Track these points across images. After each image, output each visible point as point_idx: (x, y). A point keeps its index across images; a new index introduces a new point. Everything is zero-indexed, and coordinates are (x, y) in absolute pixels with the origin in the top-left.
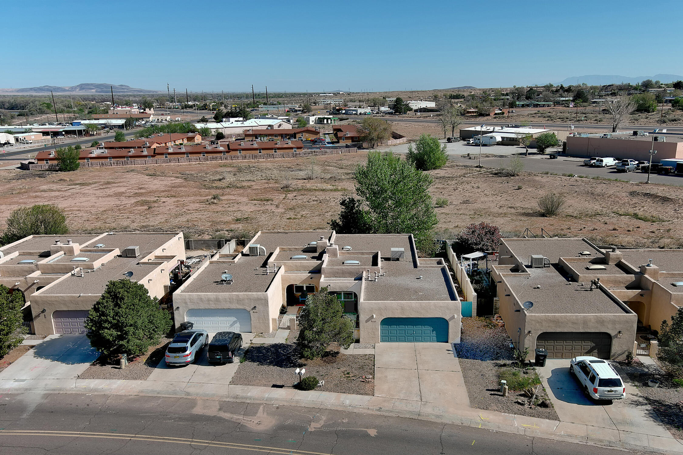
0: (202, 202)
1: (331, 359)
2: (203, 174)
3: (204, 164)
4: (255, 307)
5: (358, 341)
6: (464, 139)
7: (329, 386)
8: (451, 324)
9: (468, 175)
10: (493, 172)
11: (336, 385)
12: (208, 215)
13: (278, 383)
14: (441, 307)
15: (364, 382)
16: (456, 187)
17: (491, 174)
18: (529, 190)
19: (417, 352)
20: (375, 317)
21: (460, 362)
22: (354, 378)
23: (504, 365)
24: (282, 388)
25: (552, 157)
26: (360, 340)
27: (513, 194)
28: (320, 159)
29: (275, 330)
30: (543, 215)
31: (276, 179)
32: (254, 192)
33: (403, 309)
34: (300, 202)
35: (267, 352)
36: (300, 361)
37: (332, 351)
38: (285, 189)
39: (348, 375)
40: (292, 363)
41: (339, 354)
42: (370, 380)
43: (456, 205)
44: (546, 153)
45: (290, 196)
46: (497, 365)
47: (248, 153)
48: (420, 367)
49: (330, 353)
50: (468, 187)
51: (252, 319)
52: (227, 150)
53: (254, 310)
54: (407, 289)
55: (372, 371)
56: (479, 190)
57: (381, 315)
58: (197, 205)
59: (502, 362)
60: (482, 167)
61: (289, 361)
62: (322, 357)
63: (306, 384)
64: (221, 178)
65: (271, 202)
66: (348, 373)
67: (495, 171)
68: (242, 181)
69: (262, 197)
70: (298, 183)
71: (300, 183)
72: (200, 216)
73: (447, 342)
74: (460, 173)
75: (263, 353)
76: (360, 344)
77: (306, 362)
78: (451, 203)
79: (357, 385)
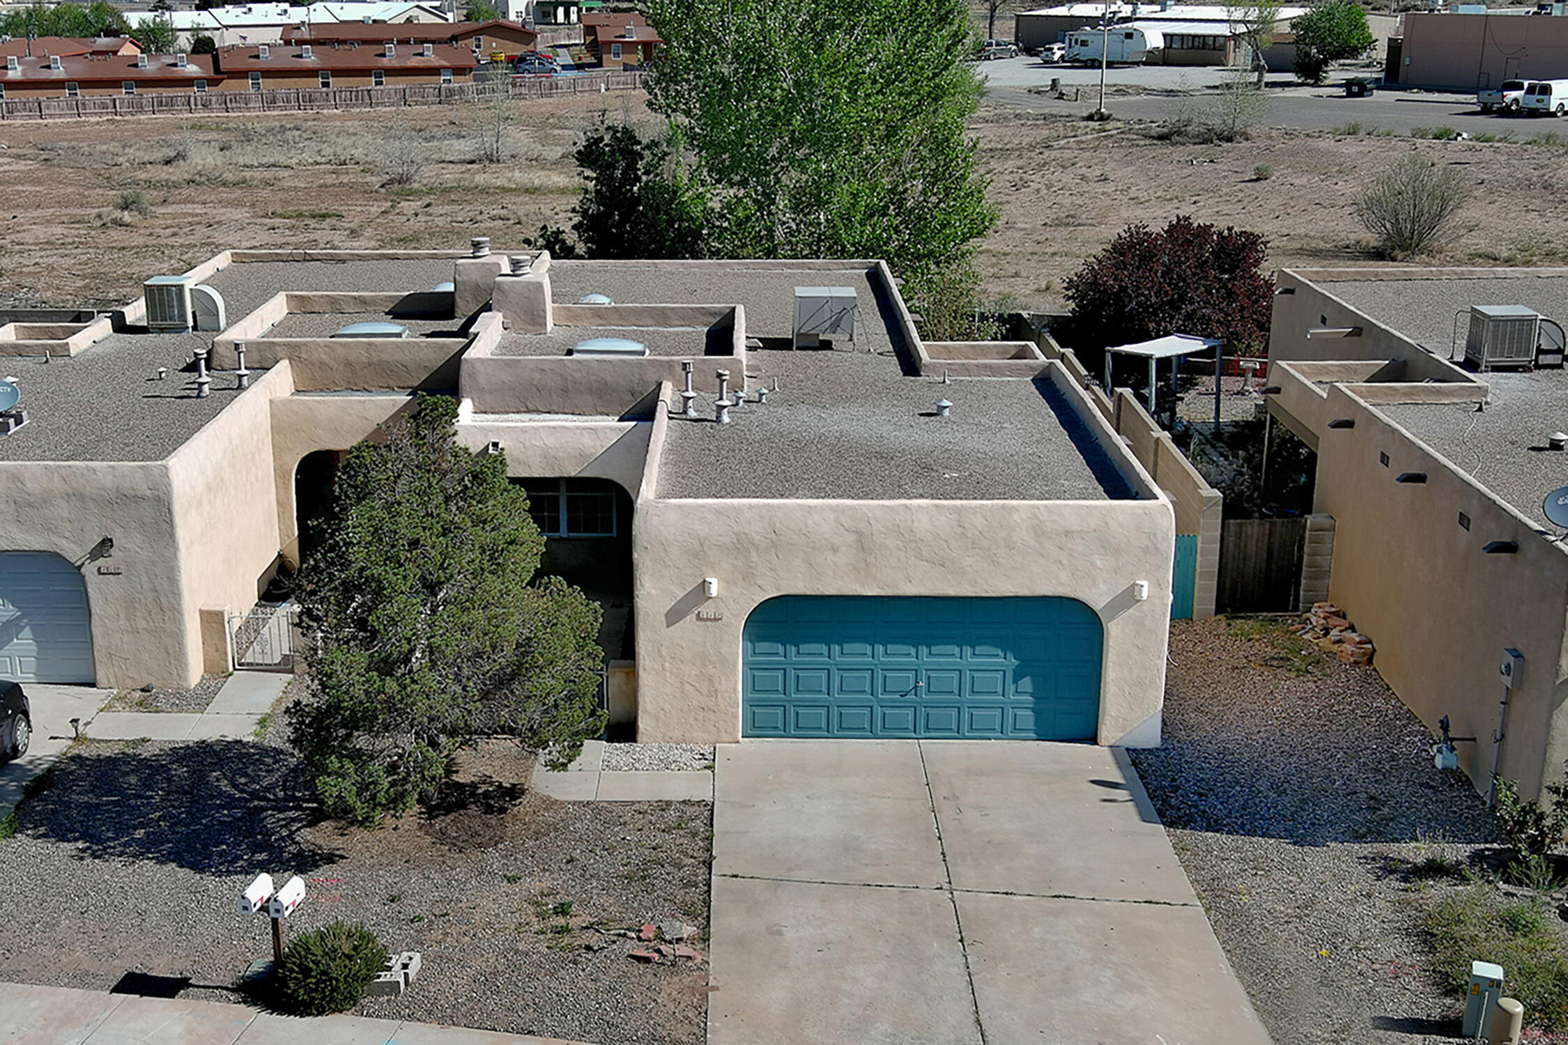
0: (78, 222)
1: (476, 824)
2: (113, 147)
3: (128, 122)
4: (107, 543)
5: (624, 731)
6: (1030, 51)
7: (445, 985)
8: (1116, 633)
9: (1062, 142)
10: (1153, 133)
11: (488, 981)
12: (85, 258)
13: (160, 968)
14: (1068, 533)
15: (647, 960)
16: (1021, 179)
17: (1145, 136)
18: (1297, 182)
19: (940, 792)
20: (714, 590)
21: (1180, 849)
22: (594, 939)
23: (1434, 869)
24: (172, 995)
25: (1355, 89)
26: (642, 724)
27: (1241, 195)
28: (534, 109)
29: (217, 673)
30: (1379, 255)
31: (369, 159)
32: (281, 195)
33: (863, 543)
34: (441, 221)
35: (147, 784)
36: (308, 837)
37: (487, 780)
38: (396, 187)
39: (560, 921)
40: (265, 846)
41: (524, 800)
42: (682, 950)
43: (1029, 232)
44: (1327, 82)
45: (409, 206)
46: (1389, 868)
47: (282, 87)
48: (966, 874)
49: (473, 794)
50: (1068, 178)
51: (95, 610)
52: (212, 74)
53: (101, 562)
54: (880, 455)
55: (694, 895)
56: (1110, 188)
57: (748, 576)
58: (59, 230)
59: (1417, 851)
60: (1108, 117)
61: (250, 834)
62: (432, 812)
63: (306, 972)
64: (173, 154)
65: (334, 221)
66: (562, 910)
67: (1155, 130)
68: (245, 166)
69: (304, 208)
70: (444, 172)
71: (450, 175)
72: (51, 260)
73: (1093, 739)
74: (1029, 139)
75: (121, 792)
76: (637, 746)
77: (338, 842)
78: (1009, 226)
79: (606, 981)
